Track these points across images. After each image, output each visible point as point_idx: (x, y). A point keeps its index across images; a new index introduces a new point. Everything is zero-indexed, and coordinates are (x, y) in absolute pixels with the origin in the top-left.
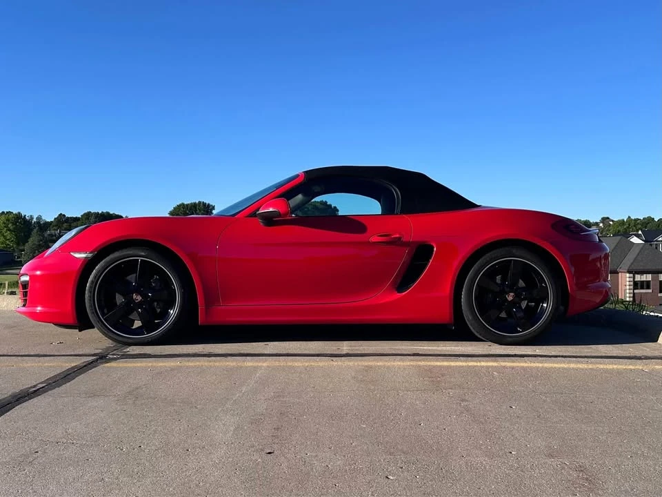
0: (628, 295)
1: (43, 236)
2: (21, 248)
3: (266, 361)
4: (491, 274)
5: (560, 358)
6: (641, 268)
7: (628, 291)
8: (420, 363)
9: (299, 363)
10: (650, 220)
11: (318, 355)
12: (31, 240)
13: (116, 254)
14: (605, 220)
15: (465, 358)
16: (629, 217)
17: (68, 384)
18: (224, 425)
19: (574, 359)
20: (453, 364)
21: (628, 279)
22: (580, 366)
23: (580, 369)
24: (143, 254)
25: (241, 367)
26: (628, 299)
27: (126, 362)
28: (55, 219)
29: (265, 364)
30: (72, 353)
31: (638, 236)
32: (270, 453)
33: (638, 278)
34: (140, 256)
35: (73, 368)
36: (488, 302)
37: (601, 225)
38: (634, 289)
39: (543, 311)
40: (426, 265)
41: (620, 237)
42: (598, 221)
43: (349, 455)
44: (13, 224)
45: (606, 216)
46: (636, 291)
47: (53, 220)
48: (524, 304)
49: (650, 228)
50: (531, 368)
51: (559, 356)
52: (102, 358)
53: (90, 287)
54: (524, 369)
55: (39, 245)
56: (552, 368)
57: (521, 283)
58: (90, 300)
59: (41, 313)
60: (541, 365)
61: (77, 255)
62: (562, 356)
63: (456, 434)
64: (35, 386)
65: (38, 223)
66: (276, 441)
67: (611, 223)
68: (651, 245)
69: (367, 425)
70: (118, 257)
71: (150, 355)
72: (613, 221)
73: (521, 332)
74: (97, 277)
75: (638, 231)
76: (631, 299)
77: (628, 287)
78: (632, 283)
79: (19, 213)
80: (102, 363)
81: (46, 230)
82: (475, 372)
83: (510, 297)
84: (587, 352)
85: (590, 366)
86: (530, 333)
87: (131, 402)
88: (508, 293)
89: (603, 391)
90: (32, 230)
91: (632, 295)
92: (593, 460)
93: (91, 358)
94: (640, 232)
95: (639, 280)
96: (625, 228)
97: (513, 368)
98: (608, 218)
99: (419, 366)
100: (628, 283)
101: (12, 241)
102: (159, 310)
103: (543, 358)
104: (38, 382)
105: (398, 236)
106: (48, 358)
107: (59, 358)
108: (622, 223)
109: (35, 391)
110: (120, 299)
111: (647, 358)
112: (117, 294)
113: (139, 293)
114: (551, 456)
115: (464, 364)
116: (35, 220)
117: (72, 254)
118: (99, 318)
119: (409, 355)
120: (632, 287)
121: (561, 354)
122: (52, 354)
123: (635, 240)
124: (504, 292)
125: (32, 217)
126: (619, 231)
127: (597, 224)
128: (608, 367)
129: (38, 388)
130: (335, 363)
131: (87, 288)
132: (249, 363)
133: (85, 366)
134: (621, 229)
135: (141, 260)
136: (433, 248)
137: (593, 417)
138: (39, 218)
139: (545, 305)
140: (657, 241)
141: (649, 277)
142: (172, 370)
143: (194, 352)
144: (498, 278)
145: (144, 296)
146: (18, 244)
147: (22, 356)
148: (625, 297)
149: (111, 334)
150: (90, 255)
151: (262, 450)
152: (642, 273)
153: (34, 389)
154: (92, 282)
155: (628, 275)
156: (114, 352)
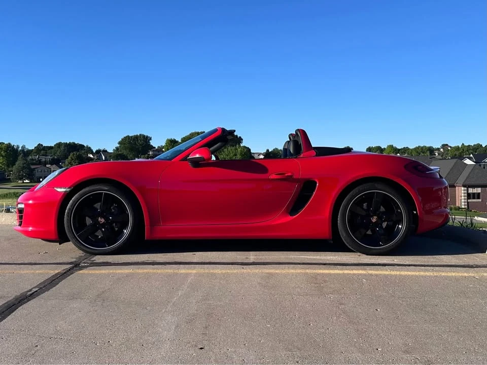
0: (463, 204)
1: (26, 160)
2: (10, 169)
3: (195, 268)
4: (359, 203)
5: (413, 267)
6: (473, 183)
7: (463, 201)
8: (307, 271)
9: (218, 270)
10: (479, 146)
11: (232, 264)
12: (17, 163)
13: (87, 189)
14: (444, 146)
15: (341, 267)
16: (463, 144)
17: (54, 288)
18: (167, 324)
19: (423, 268)
20: (332, 272)
21: (463, 192)
22: (428, 274)
23: (428, 276)
24: (106, 189)
25: (177, 274)
26: (463, 207)
27: (94, 269)
28: (35, 147)
29: (194, 271)
30: (55, 262)
31: (470, 158)
32: (201, 348)
33: (471, 190)
34: (104, 190)
35: (56, 274)
36: (357, 223)
37: (442, 150)
38: (468, 199)
39: (399, 230)
40: (311, 196)
41: (456, 160)
42: (439, 147)
43: (259, 351)
44: (5, 152)
45: (445, 143)
46: (469, 201)
47: (33, 148)
48: (384, 225)
49: (479, 153)
50: (391, 276)
51: (412, 265)
52: (76, 266)
53: (68, 213)
54: (386, 276)
55: (24, 167)
56: (406, 275)
57: (382, 209)
58: (68, 222)
59: (32, 231)
60: (398, 273)
61: (59, 190)
62: (415, 265)
63: (337, 333)
64: (30, 290)
65: (23, 150)
66: (206, 338)
67: (449, 148)
68: (480, 165)
69: (270, 325)
70: (88, 191)
71: (110, 263)
72: (450, 147)
73: (383, 246)
74: (73, 206)
75: (470, 155)
76: (466, 207)
77: (463, 198)
78: (466, 195)
79: (9, 144)
80: (77, 270)
81: (28, 156)
82: (349, 279)
83: (374, 220)
84: (433, 262)
85: (435, 274)
86: (389, 247)
87: (100, 303)
88: (372, 216)
89: (445, 296)
90: (18, 156)
91: (466, 203)
92: (437, 356)
93: (68, 266)
94: (471, 156)
95: (471, 192)
96: (460, 153)
97: (376, 275)
98: (447, 145)
99: (307, 273)
100: (463, 195)
101: (4, 164)
102: (116, 229)
103: (399, 267)
104: (32, 287)
105: (290, 174)
106: (38, 266)
107: (45, 265)
108: (457, 148)
109: (31, 294)
110: (89, 221)
111: (477, 266)
112: (87, 218)
113: (102, 217)
114: (406, 352)
115: (341, 272)
116: (20, 148)
117: (55, 188)
118: (74, 235)
119: (299, 264)
120: (466, 198)
121: (413, 263)
122: (40, 262)
123: (468, 162)
124: (369, 216)
125: (18, 147)
126: (455, 155)
127: (438, 149)
128: (448, 275)
129: (33, 291)
130: (245, 271)
131: (66, 214)
132: (183, 270)
133: (65, 273)
134: (457, 153)
135: (105, 193)
136: (316, 183)
137: (437, 318)
138: (23, 147)
139: (400, 226)
140: (484, 162)
141: (479, 190)
142: (127, 276)
143: (142, 261)
144: (365, 205)
145: (106, 219)
146: (8, 166)
147: (19, 264)
148: (461, 204)
149: (82, 247)
150: (68, 190)
151: (196, 346)
152: (474, 187)
153: (30, 293)
154: (69, 209)
155: (463, 188)
156: (85, 261)
